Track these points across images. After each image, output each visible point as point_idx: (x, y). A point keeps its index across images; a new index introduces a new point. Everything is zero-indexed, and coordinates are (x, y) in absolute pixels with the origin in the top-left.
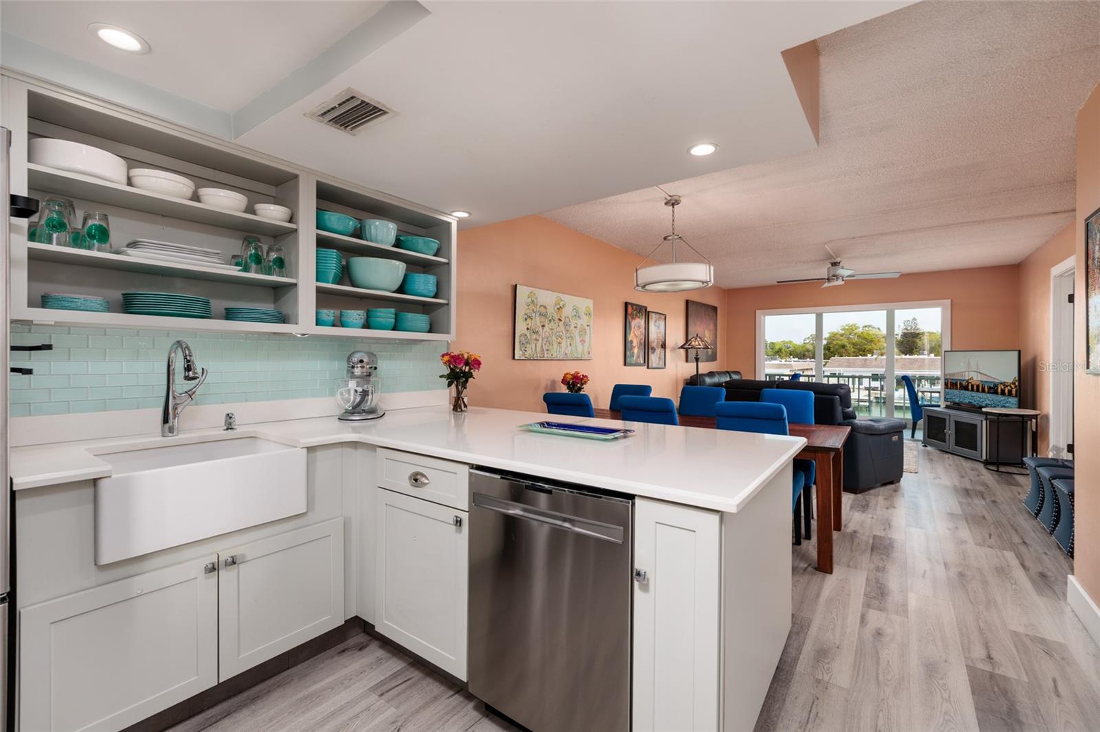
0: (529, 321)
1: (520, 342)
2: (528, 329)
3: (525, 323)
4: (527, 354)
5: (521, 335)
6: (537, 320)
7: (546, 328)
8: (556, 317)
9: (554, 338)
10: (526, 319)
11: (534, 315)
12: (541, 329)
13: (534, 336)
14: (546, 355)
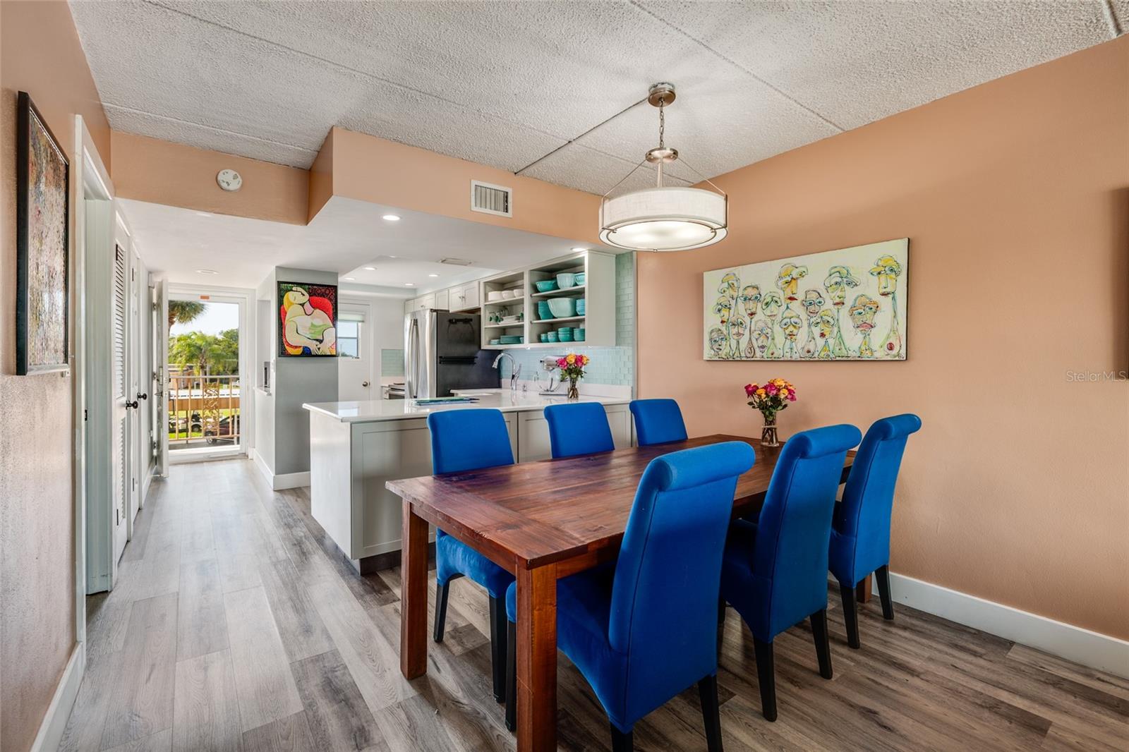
0: (725, 312)
1: (711, 339)
2: (723, 322)
3: (718, 315)
4: (723, 354)
5: (712, 331)
6: (741, 309)
7: (760, 315)
8: (782, 296)
9: (777, 328)
10: (719, 310)
11: (733, 303)
12: (747, 319)
13: (735, 330)
14: (758, 354)
